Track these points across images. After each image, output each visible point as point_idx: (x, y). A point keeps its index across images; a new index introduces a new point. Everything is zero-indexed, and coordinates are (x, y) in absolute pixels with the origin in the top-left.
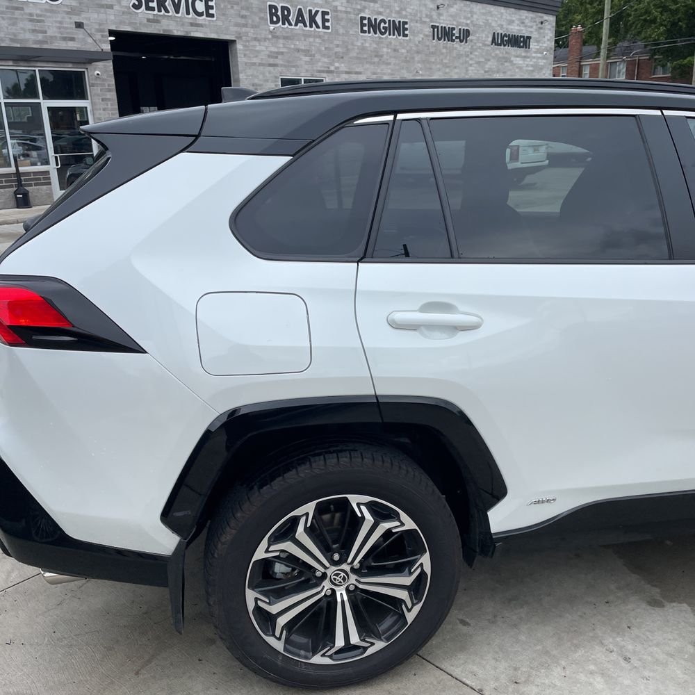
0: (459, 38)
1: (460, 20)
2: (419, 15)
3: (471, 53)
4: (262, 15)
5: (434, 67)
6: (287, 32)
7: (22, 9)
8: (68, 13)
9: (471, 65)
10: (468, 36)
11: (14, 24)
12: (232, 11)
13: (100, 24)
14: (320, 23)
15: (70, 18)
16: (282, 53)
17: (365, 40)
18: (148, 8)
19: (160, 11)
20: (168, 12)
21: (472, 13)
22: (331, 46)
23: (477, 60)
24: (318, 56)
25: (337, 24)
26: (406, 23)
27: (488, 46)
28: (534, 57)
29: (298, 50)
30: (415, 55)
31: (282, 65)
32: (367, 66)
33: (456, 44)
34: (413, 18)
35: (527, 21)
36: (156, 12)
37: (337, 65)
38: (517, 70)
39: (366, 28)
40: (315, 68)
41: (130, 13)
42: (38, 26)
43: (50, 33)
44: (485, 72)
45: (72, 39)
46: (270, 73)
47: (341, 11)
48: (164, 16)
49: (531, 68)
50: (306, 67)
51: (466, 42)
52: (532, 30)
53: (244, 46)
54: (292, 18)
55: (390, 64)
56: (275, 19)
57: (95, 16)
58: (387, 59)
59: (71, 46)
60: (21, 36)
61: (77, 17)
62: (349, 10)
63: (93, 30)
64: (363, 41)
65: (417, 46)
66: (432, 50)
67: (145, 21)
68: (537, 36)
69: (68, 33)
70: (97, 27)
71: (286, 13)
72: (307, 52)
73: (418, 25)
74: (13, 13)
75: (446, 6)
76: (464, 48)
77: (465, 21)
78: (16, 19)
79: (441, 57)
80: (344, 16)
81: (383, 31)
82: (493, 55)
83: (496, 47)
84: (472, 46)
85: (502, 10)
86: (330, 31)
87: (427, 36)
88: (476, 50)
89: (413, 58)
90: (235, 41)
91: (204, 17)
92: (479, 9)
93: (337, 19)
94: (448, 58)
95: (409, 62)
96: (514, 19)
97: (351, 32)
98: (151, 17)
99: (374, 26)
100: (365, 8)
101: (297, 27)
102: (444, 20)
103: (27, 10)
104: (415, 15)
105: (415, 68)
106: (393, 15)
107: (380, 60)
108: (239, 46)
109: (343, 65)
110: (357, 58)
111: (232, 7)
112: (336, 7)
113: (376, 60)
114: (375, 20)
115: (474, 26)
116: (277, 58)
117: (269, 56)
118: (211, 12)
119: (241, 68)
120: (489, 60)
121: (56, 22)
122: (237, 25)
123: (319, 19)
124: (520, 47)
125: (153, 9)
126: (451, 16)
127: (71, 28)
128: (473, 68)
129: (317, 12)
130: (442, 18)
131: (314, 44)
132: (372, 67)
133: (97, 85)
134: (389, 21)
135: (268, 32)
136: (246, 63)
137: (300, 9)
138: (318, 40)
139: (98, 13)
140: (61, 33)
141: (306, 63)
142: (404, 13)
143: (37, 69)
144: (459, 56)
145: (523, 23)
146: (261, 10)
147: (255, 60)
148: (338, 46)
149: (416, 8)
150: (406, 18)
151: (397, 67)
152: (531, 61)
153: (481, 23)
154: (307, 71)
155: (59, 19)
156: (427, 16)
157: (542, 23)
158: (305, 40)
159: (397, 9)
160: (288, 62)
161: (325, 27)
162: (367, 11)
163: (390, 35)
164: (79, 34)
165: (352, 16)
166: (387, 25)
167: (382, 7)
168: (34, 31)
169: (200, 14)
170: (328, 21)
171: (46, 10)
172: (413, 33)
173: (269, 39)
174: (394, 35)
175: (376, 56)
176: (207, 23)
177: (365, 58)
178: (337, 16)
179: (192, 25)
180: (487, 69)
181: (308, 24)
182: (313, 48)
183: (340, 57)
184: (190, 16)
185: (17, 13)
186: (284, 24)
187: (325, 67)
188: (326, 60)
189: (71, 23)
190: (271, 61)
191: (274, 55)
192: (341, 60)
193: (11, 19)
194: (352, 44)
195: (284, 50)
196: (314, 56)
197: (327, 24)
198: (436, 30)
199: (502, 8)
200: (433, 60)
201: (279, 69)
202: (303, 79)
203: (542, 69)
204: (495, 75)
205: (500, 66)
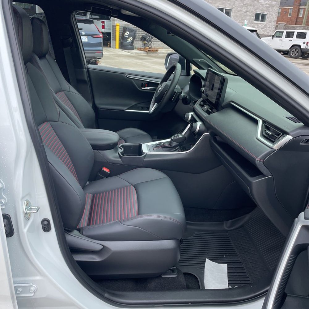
38: (260, 6)
44: (244, 5)
49: (268, 6)
128: (238, 2)
152: (268, 2)
180: (245, 3)
203: (273, 7)
204: (248, 7)
205: (252, 3)
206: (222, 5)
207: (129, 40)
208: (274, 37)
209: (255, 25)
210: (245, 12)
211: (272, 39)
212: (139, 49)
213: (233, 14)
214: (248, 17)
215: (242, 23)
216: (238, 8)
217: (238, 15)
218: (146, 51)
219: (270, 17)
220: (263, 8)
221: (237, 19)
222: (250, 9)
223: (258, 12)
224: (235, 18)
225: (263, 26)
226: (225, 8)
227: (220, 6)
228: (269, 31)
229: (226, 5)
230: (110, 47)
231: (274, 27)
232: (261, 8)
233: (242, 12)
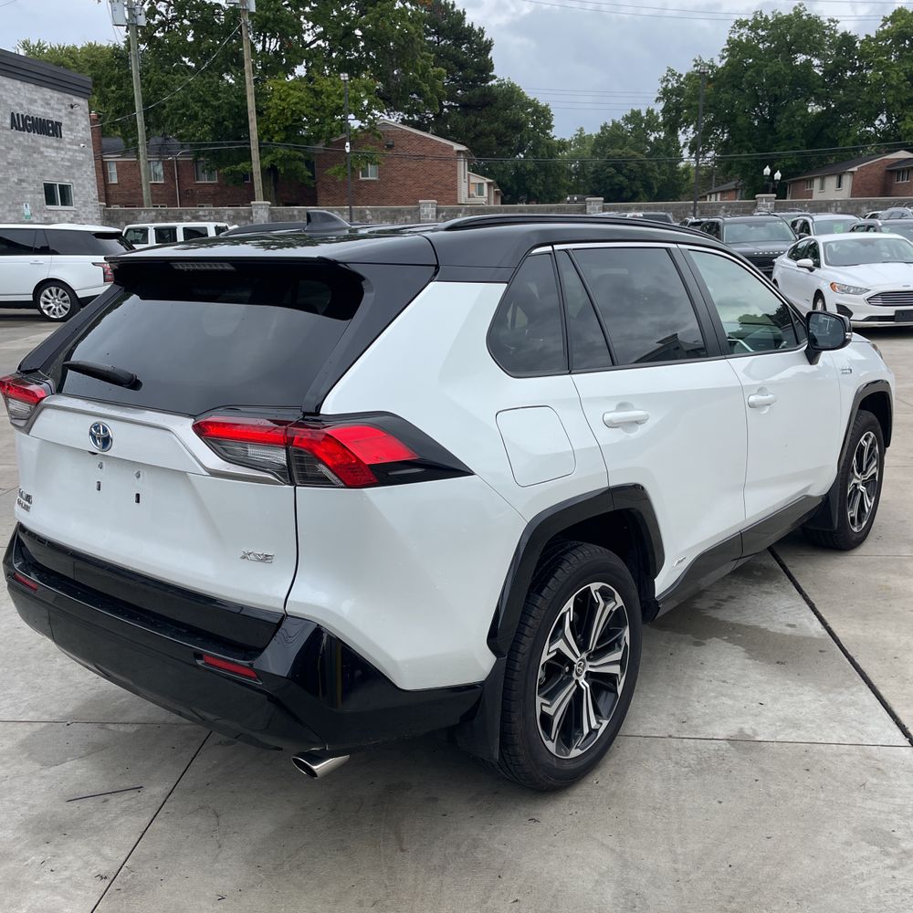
27: (8, 129)
28: (69, 150)
35: (52, 102)
38: (50, 164)
44: (9, 164)
49: (67, 164)
52: (60, 114)
68: (69, 123)
82: (15, 142)
83: (18, 131)
85: (19, 84)
96: (36, 97)
120: (12, 149)
124: (49, 134)
145: (48, 104)
152: (66, 153)
157: (72, 107)
180: (10, 161)
199: (18, 82)
203: (81, 165)
204: (22, 169)
205: (28, 159)
209: (50, 215)
210: (17, 184)
214: (29, 196)
215: (18, 211)
219: (81, 191)
220: (58, 170)
221: (2, 202)
222: (27, 174)
223: (49, 179)
225: (72, 216)
231: (96, 216)
232: (52, 172)
233: (10, 184)
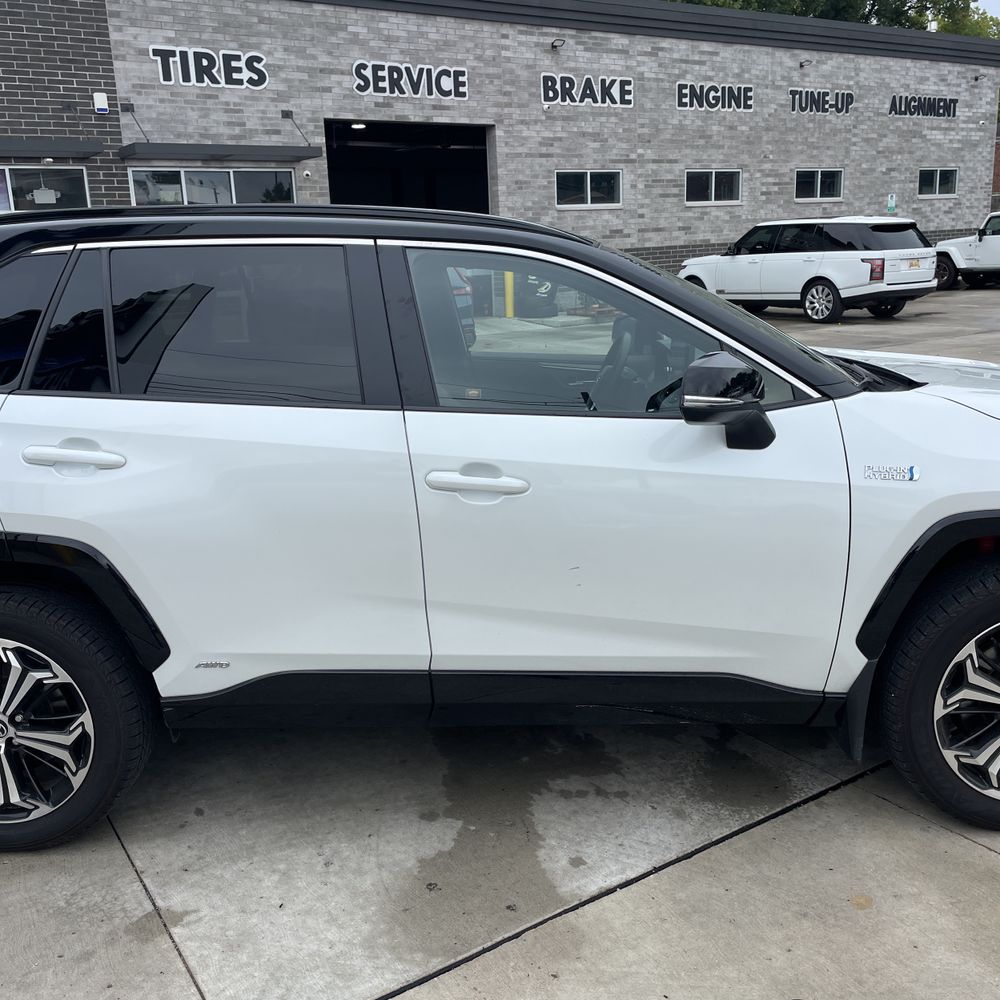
0: (836, 106)
1: (836, 81)
2: (770, 78)
3: (855, 127)
4: (534, 90)
5: (792, 148)
6: (568, 112)
7: (217, 97)
8: (273, 100)
9: (855, 144)
10: (849, 103)
11: (205, 116)
12: (491, 86)
13: (313, 112)
14: (617, 97)
15: (276, 106)
16: (560, 139)
17: (685, 116)
18: (377, 89)
19: (392, 92)
20: (404, 93)
21: (857, 70)
22: (633, 126)
23: (865, 136)
24: (611, 141)
25: (644, 96)
26: (750, 89)
27: (885, 115)
28: (962, 129)
29: (584, 134)
30: (764, 133)
31: (558, 155)
32: (688, 151)
33: (831, 116)
34: (761, 82)
35: (950, 77)
36: (387, 94)
37: (640, 151)
38: (933, 149)
39: (686, 100)
40: (608, 157)
41: (353, 97)
42: (234, 118)
43: (249, 125)
44: (879, 152)
45: (278, 132)
46: (541, 166)
47: (649, 79)
48: (397, 98)
49: (955, 145)
50: (595, 156)
51: (847, 112)
52: (959, 89)
53: (506, 132)
54: (577, 92)
55: (722, 147)
56: (551, 94)
57: (308, 102)
58: (718, 141)
59: (274, 141)
60: (213, 131)
61: (284, 104)
62: (661, 76)
63: (304, 120)
64: (681, 118)
65: (767, 120)
66: (792, 125)
67: (373, 105)
68: (968, 98)
69: (271, 125)
70: (309, 116)
71: (567, 85)
72: (596, 136)
73: (769, 91)
74: (205, 103)
75: (814, 62)
76: (843, 120)
77: (845, 82)
78: (209, 109)
79: (805, 134)
80: (654, 85)
81: (713, 102)
82: (891, 128)
83: (898, 116)
84: (857, 117)
85: (909, 63)
86: (631, 106)
87: (782, 106)
88: (862, 122)
89: (761, 138)
90: (494, 126)
91: (452, 96)
92: (870, 65)
93: (643, 90)
94: (816, 135)
95: (753, 143)
96: (928, 75)
97: (663, 107)
98: (381, 100)
99: (699, 97)
100: (686, 72)
101: (583, 104)
102: (810, 82)
103: (223, 99)
104: (765, 77)
105: (763, 152)
106: (730, 80)
107: (707, 142)
108: (499, 133)
109: (649, 151)
110: (672, 141)
111: (492, 82)
112: (642, 73)
113: (702, 142)
114: (702, 87)
115: (860, 88)
116: (552, 145)
117: (541, 144)
118: (461, 89)
119: (499, 161)
120: (885, 136)
121: (258, 111)
122: (497, 105)
123: (615, 91)
124: (939, 115)
125: (383, 90)
126: (824, 76)
127: (276, 118)
128: (858, 148)
129: (613, 82)
130: (807, 79)
131: (608, 125)
132: (694, 152)
133: (306, 188)
134: (724, 88)
135: (540, 113)
136: (507, 155)
137: (588, 80)
138: (613, 119)
139: (312, 98)
140: (263, 125)
141: (595, 150)
142: (747, 76)
143: (231, 171)
144: (835, 132)
145: (943, 80)
146: (531, 84)
147: (520, 150)
148: (642, 126)
149: (766, 68)
150: (750, 83)
151: (734, 151)
152: (957, 134)
153: (872, 84)
154: (595, 161)
155: (262, 108)
156: (783, 78)
157: (976, 79)
158: (594, 120)
159: (736, 71)
160: (568, 150)
161: (623, 101)
162: (689, 76)
163: (723, 107)
164: (287, 125)
165: (667, 85)
166: (719, 94)
167: (713, 70)
168: (229, 124)
169: (447, 94)
170: (629, 92)
171: (246, 98)
172: (760, 103)
173: (541, 121)
174: (730, 106)
175: (700, 138)
176: (456, 104)
177: (685, 141)
178: (643, 85)
179: (435, 107)
180: (880, 149)
181: (599, 99)
182: (606, 130)
183: (645, 141)
184: (433, 97)
185: (210, 102)
186: (564, 100)
187: (622, 155)
188: (624, 146)
189: (277, 112)
190: (544, 150)
191: (548, 142)
192: (647, 144)
193: (202, 109)
194: (665, 122)
195: (564, 135)
196: (606, 140)
197: (627, 97)
198: (797, 96)
199: (909, 61)
200: (792, 140)
201: (555, 160)
202: (589, 172)
203: (976, 146)
204: (894, 157)
205: (904, 144)
206: (810, 162)
207: (543, 290)
208: (985, 234)
209: (921, 205)
210: (884, 173)
211: (980, 240)
212: (572, 312)
213: (847, 183)
214: (897, 186)
215: (880, 203)
216: (860, 165)
217: (863, 183)
218: (593, 316)
219: (968, 176)
220: (942, 154)
221: (861, 195)
222: (899, 162)
223: (926, 166)
224: (855, 194)
225: (951, 205)
226: (820, 170)
227: (803, 165)
228: (972, 219)
229: (822, 161)
230: (490, 315)
231: (985, 203)
232: (934, 157)
233: (876, 175)
